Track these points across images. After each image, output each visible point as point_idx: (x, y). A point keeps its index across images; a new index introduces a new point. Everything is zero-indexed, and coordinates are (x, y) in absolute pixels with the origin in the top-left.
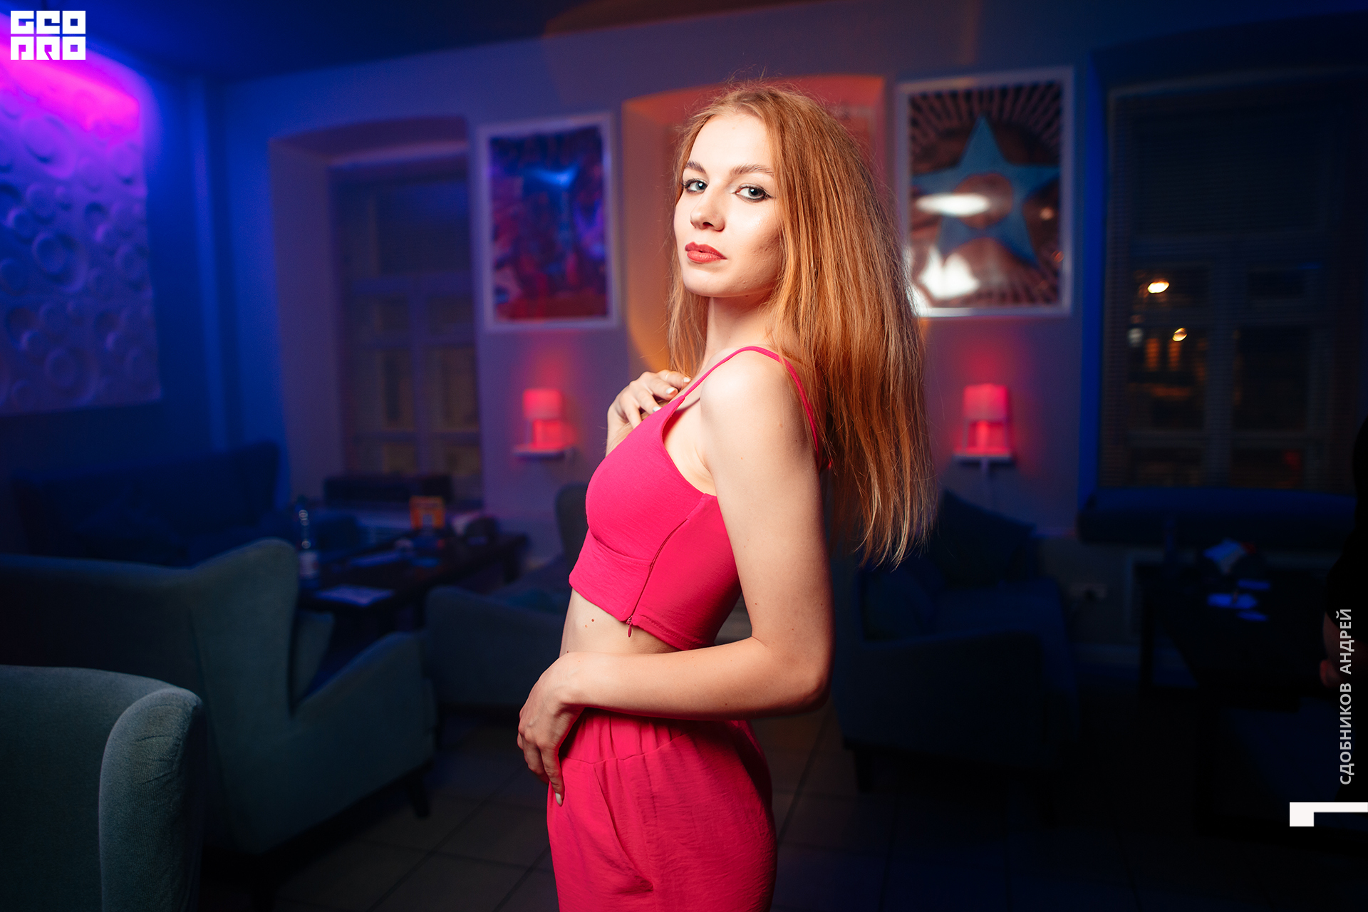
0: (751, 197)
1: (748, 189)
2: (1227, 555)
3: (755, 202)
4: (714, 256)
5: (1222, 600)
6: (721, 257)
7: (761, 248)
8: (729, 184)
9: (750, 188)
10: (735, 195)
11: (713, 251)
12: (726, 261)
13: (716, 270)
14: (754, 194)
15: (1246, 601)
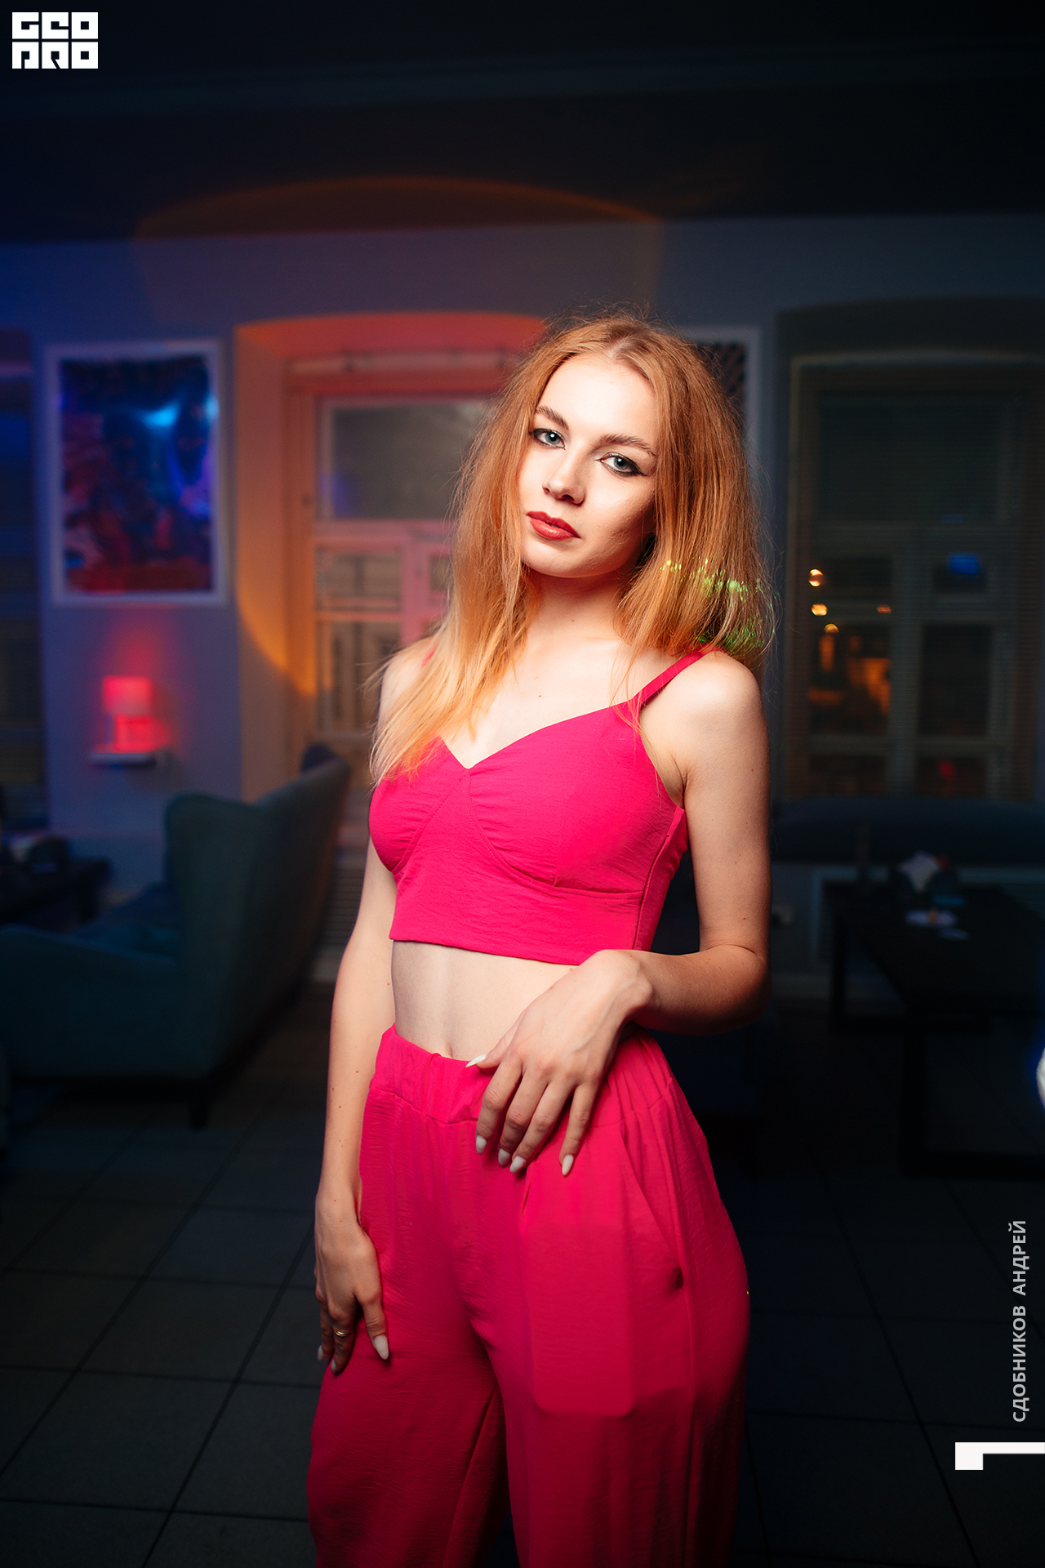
0: (617, 469)
1: (613, 459)
2: (921, 870)
3: (624, 476)
4: (568, 534)
5: (921, 918)
6: (575, 535)
7: (621, 530)
8: (595, 449)
9: (617, 457)
10: (600, 463)
11: (567, 527)
12: (579, 539)
13: (565, 548)
14: (620, 464)
15: (945, 919)
